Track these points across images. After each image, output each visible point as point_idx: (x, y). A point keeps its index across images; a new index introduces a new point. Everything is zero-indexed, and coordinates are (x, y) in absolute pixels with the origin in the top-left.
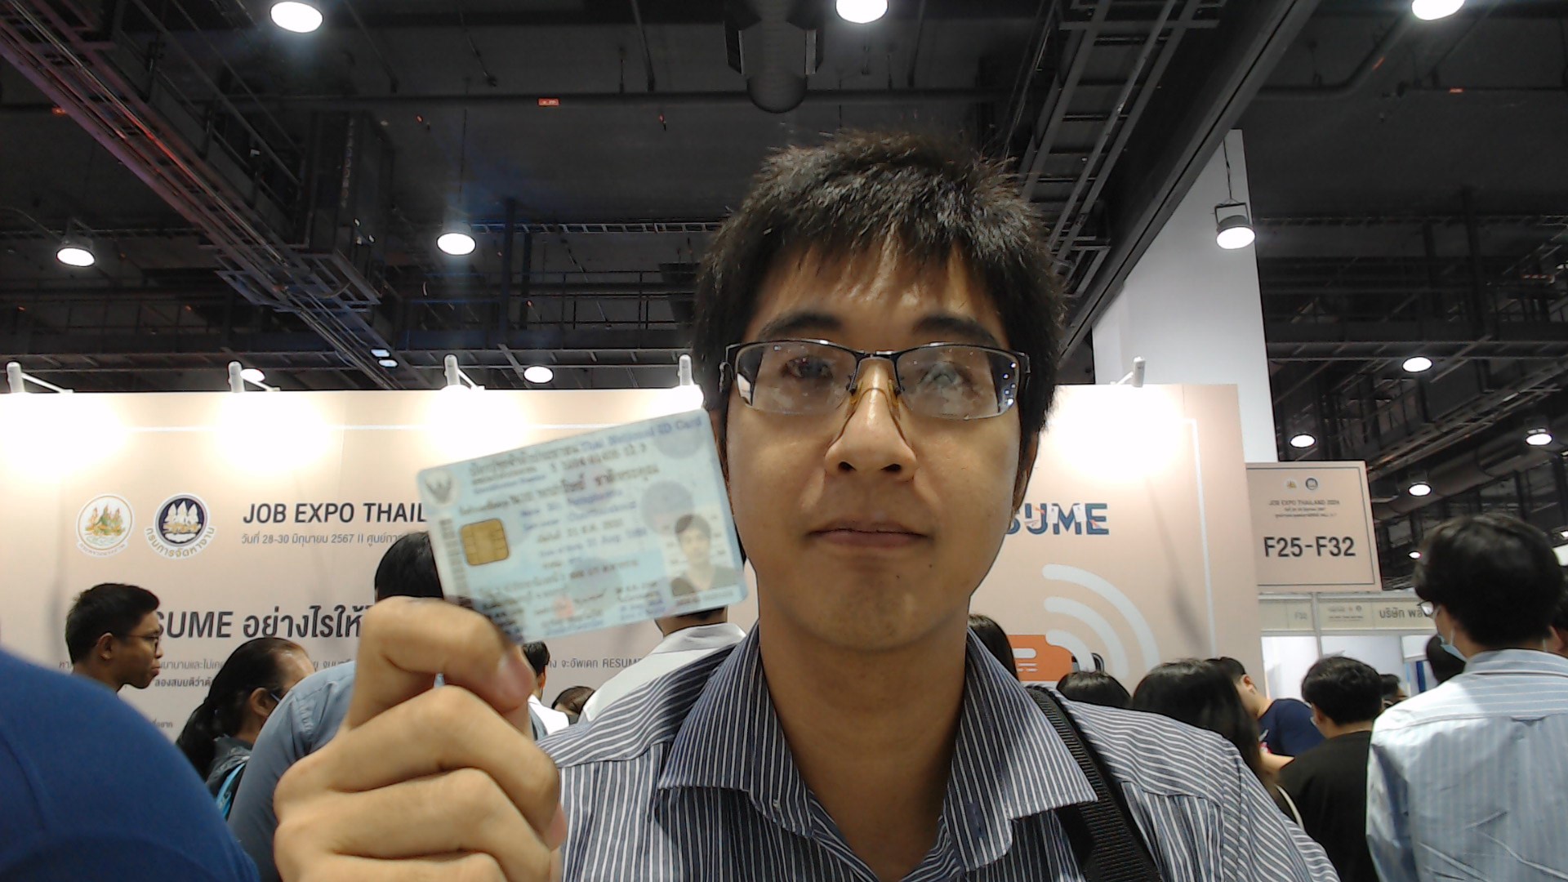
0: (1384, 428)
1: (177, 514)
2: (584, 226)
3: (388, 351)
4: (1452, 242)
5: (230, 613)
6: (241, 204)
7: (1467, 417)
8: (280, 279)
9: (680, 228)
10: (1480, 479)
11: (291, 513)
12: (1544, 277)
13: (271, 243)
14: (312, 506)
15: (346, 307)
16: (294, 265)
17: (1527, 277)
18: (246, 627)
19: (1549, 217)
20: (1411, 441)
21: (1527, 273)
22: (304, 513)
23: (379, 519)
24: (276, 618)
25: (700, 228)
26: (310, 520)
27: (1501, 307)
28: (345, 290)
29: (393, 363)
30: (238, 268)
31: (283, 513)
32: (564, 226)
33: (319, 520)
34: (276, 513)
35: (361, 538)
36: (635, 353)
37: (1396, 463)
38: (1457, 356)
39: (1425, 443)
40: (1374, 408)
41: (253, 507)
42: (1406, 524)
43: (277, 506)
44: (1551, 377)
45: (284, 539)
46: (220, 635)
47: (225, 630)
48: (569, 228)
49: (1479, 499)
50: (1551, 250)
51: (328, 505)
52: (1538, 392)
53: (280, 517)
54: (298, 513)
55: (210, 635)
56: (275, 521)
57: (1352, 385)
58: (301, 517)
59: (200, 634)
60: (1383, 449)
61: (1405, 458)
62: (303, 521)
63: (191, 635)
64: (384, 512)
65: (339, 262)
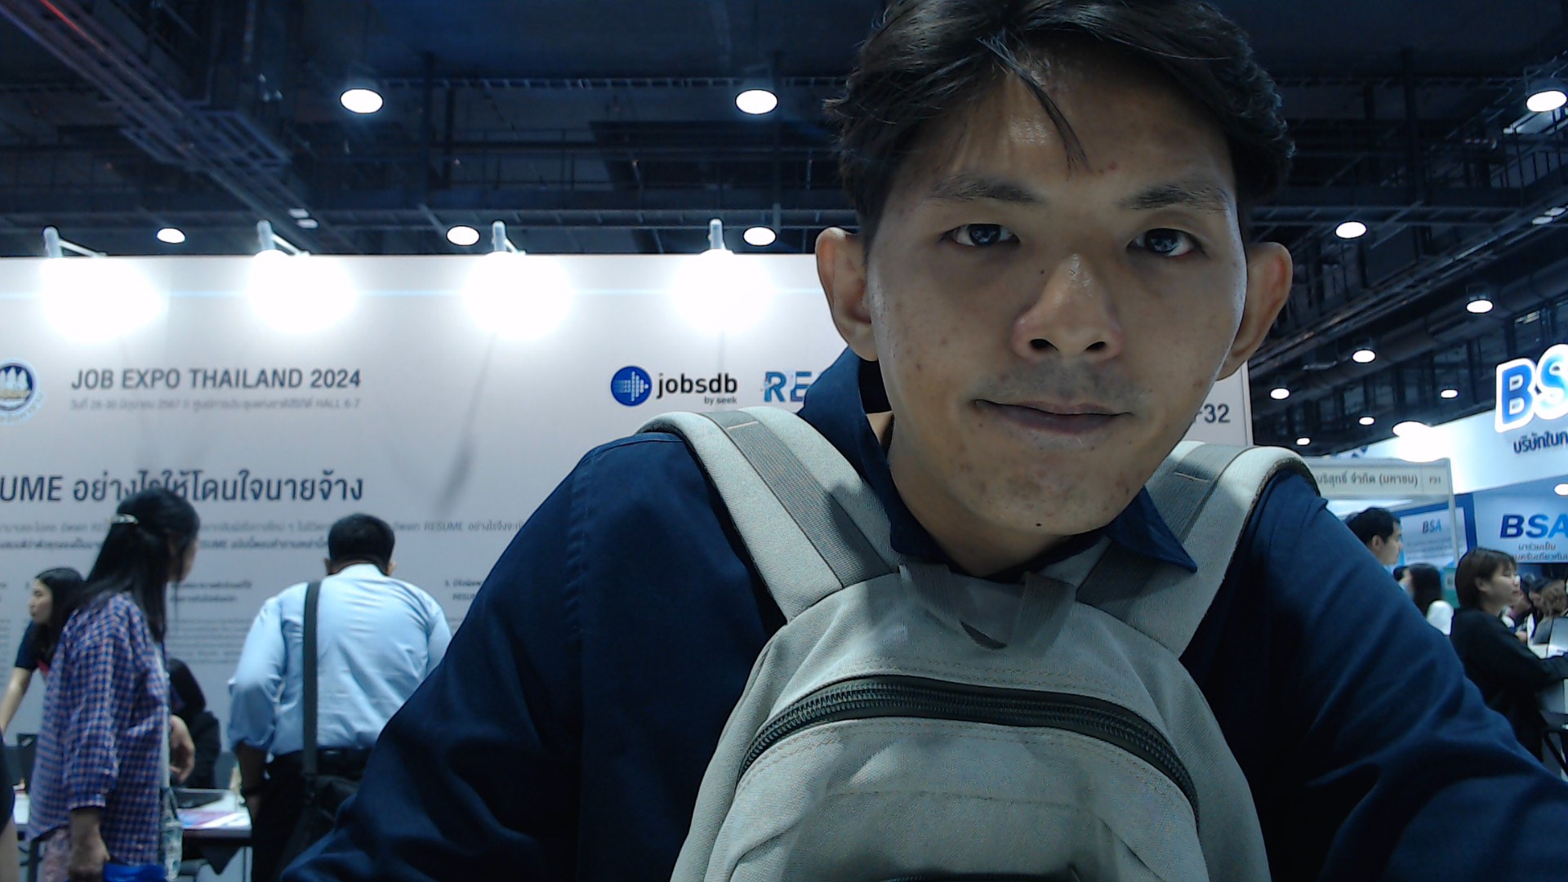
0: (1329, 294)
1: (6, 379)
2: (506, 82)
3: (307, 211)
4: (1391, 105)
5: (59, 478)
6: (133, 59)
7: (1405, 285)
8: (185, 137)
9: (605, 85)
10: (1429, 345)
11: (118, 379)
12: (1486, 141)
13: (170, 99)
14: (139, 372)
15: (256, 166)
16: (197, 123)
17: (1468, 141)
18: (76, 492)
19: (1490, 79)
20: (1350, 307)
21: (1467, 138)
22: (130, 379)
23: (204, 384)
24: (105, 484)
25: (625, 84)
26: (137, 385)
27: (1440, 172)
28: (253, 147)
29: (312, 224)
30: (140, 125)
31: (110, 379)
32: (486, 82)
33: (146, 385)
34: (103, 380)
35: (186, 404)
36: (560, 215)
37: (1336, 329)
38: (1390, 222)
39: (1367, 309)
40: (1319, 271)
41: (81, 374)
42: (1359, 390)
43: (104, 373)
44: (1486, 243)
45: (111, 405)
46: (50, 498)
47: (55, 494)
48: (492, 84)
49: (1433, 366)
50: (1493, 114)
51: (154, 372)
52: (1475, 259)
53: (107, 383)
54: (125, 378)
55: (41, 497)
56: (103, 386)
57: (1300, 250)
58: (129, 383)
59: (32, 497)
60: (1323, 315)
61: (1344, 325)
62: (129, 387)
63: (22, 497)
64: (211, 378)
65: (243, 119)
